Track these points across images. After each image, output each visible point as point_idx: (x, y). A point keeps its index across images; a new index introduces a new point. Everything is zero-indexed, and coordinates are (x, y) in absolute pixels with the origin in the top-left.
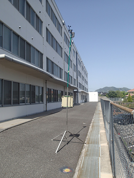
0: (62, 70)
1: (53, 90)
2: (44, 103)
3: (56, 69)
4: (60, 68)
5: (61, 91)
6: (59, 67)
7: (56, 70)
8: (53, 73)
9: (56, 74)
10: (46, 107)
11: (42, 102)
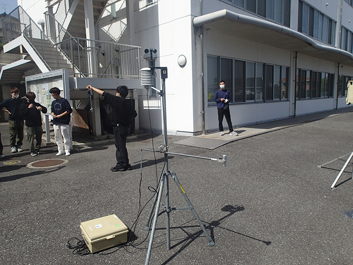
0: (336, 22)
1: (311, 71)
2: (290, 101)
3: (320, 23)
4: (331, 20)
5: (329, 74)
6: (328, 17)
7: (321, 26)
8: (311, 35)
9: (320, 35)
10: (295, 109)
11: (286, 99)
